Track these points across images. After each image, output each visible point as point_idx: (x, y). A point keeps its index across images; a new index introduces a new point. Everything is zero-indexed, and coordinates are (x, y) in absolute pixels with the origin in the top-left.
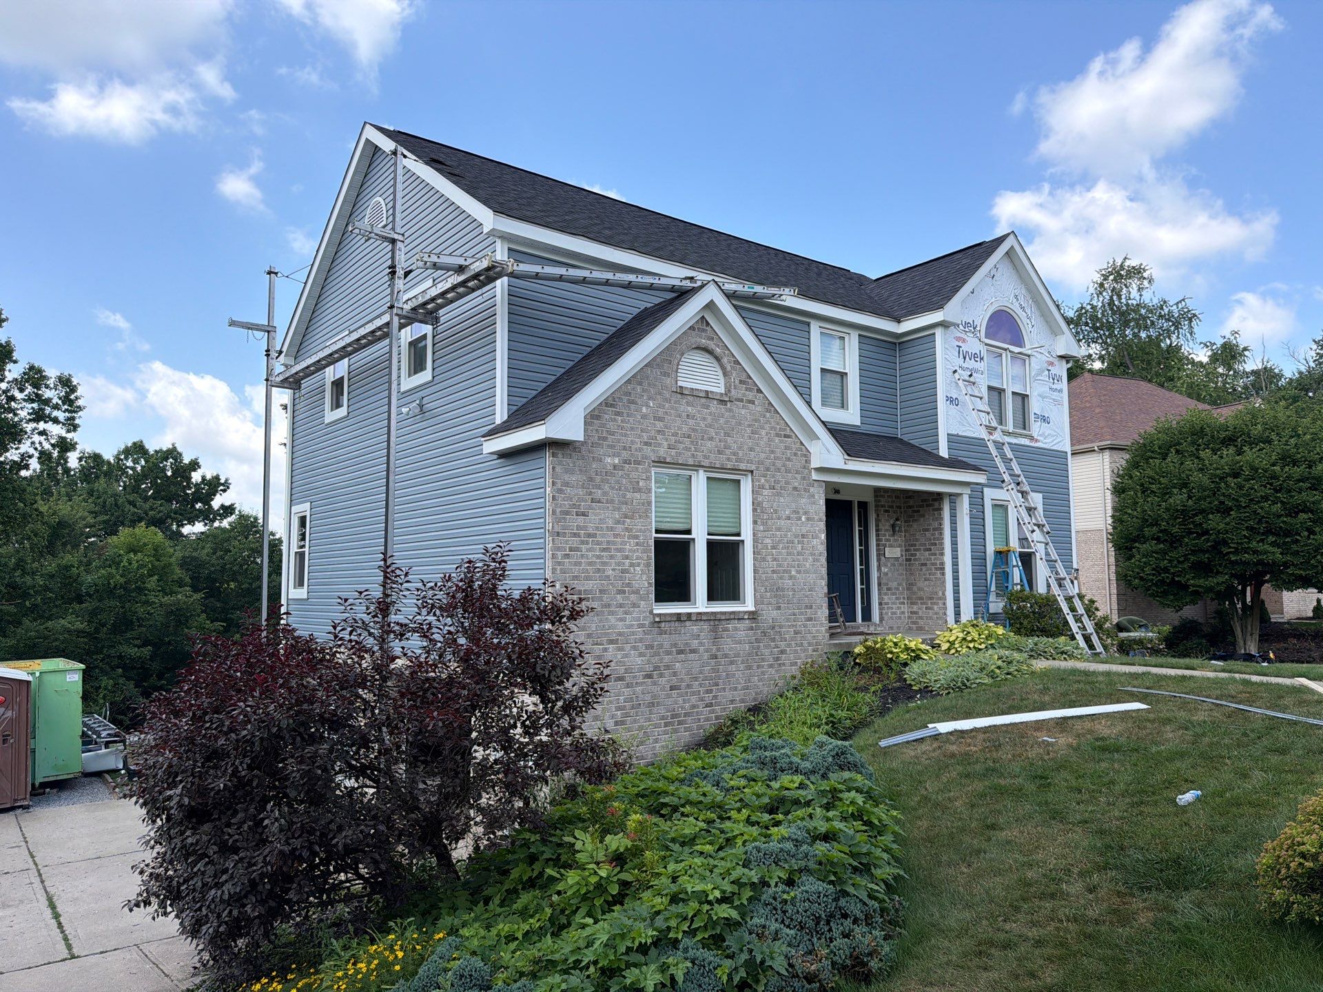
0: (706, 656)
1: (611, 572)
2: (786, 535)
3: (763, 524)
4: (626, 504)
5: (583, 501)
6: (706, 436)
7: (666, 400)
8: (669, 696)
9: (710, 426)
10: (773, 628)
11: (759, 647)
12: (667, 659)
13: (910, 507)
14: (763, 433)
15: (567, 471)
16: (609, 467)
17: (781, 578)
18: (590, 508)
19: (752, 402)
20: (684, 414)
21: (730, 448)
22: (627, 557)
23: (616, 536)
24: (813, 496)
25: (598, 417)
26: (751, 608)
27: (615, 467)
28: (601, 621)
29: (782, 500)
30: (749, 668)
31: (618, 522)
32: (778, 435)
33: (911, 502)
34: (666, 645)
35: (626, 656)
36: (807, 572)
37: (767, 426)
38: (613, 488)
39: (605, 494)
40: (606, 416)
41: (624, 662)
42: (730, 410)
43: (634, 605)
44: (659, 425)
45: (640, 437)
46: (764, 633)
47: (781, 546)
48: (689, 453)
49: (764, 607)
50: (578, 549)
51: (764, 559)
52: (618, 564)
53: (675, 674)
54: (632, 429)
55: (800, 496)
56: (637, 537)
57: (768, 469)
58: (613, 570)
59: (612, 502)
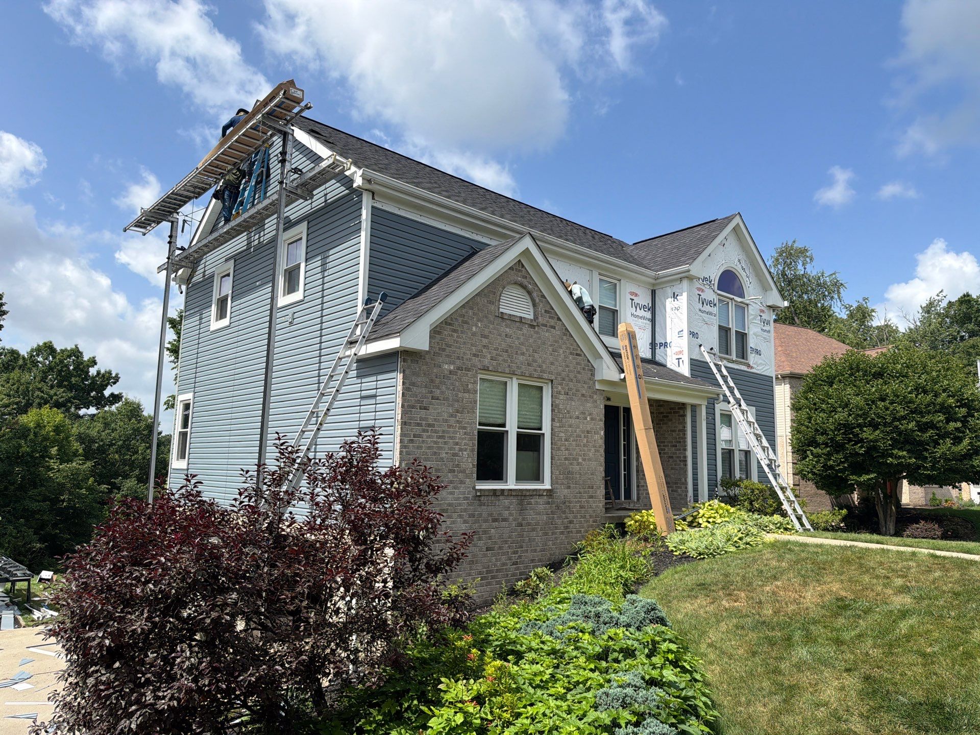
0: (514, 524)
1: (444, 455)
2: (575, 431)
3: (560, 421)
4: (458, 401)
5: (425, 398)
6: (519, 352)
7: (490, 322)
8: (485, 556)
9: (522, 344)
10: (565, 503)
11: (553, 518)
12: (484, 525)
13: (662, 413)
14: (561, 351)
15: (414, 374)
16: (446, 372)
17: (571, 464)
18: (431, 403)
19: (554, 327)
20: (504, 334)
21: (536, 362)
22: (457, 444)
23: (449, 426)
24: (596, 402)
25: (439, 333)
26: (549, 487)
27: (451, 372)
29: (573, 404)
30: (546, 534)
31: (452, 416)
32: (571, 354)
33: (662, 410)
34: (485, 515)
35: (453, 523)
36: (590, 460)
37: (564, 346)
38: (448, 389)
39: (442, 393)
40: (446, 333)
41: (452, 528)
42: (537, 333)
43: (462, 482)
44: (485, 341)
45: (470, 350)
46: (558, 507)
47: (572, 439)
48: (507, 365)
49: (558, 486)
50: (420, 436)
51: (559, 449)
52: (451, 449)
53: (490, 538)
54: (465, 343)
55: (587, 401)
56: (465, 428)
57: (564, 379)
58: (447, 453)
59: (446, 399)
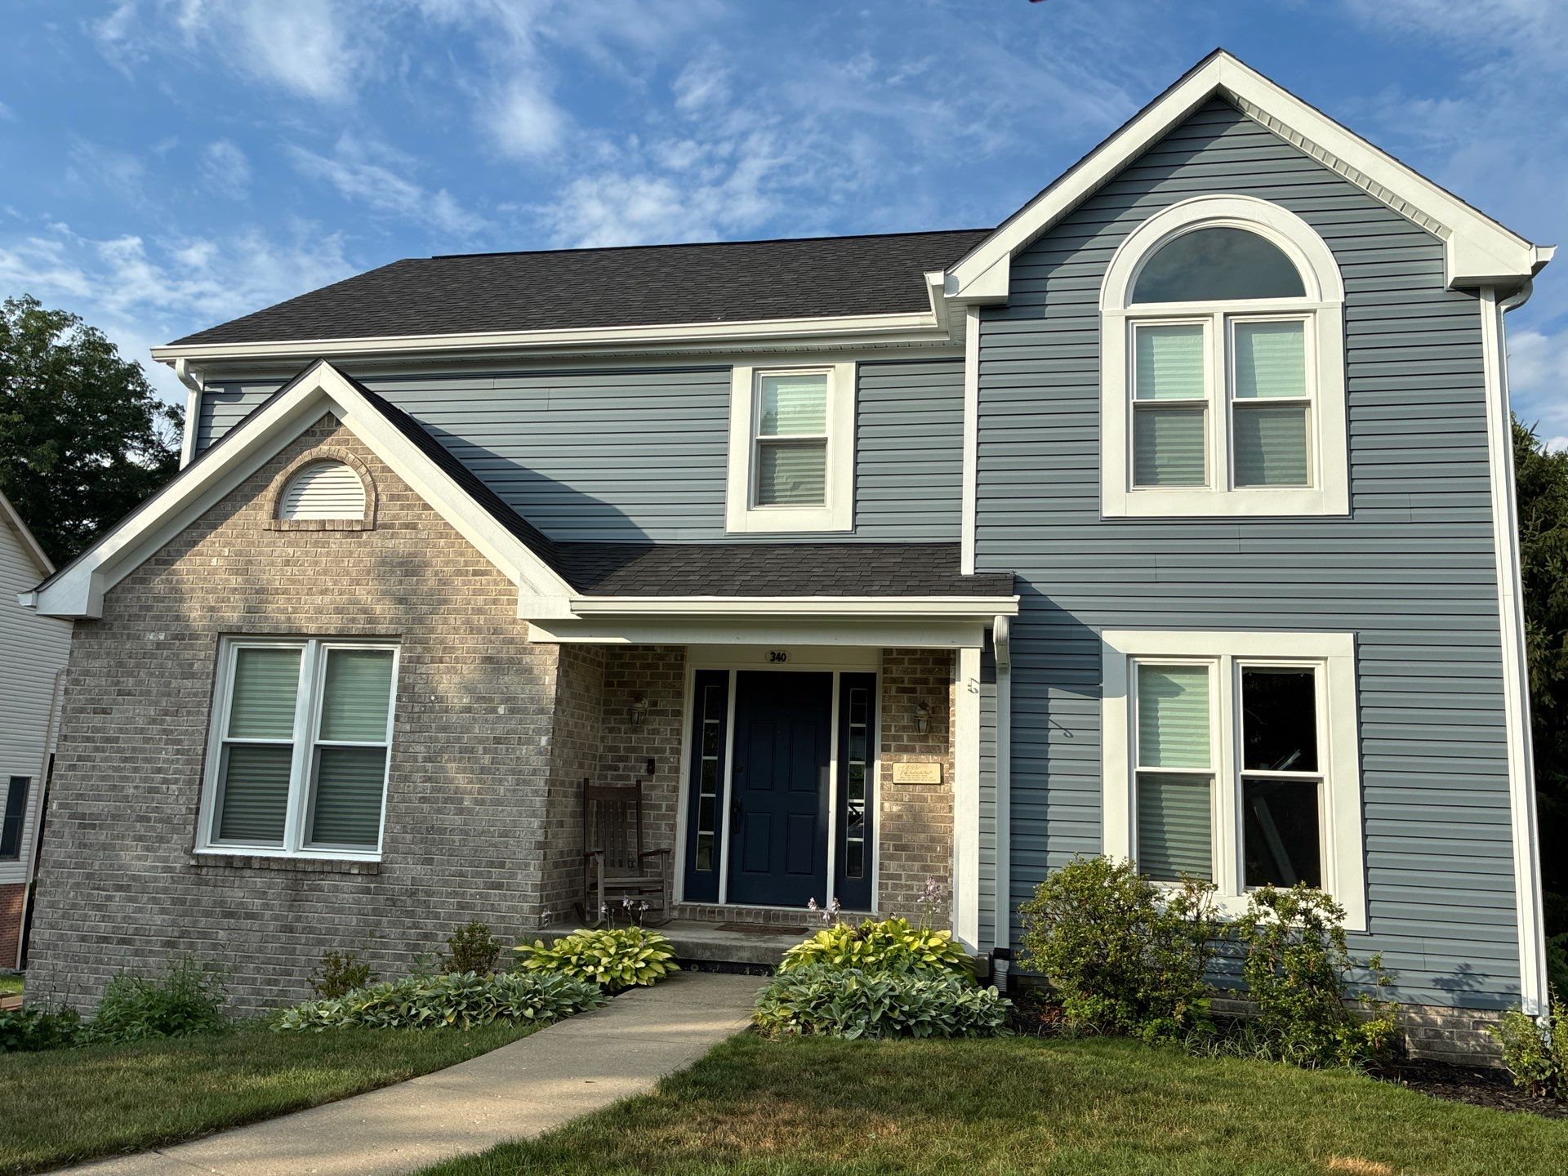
0: (272, 926)
1: (131, 791)
3: (411, 721)
4: (169, 695)
5: (106, 694)
6: (315, 589)
7: (253, 544)
9: (326, 572)
10: (414, 894)
11: (378, 924)
12: (203, 922)
15: (88, 656)
16: (149, 646)
18: (115, 703)
20: (281, 561)
21: (357, 603)
22: (159, 771)
23: (147, 740)
24: (529, 670)
26: (379, 859)
27: (159, 645)
28: (109, 858)
29: (457, 679)
31: (154, 721)
32: (460, 573)
34: (207, 901)
35: (139, 910)
36: (498, 802)
37: (438, 561)
38: (151, 674)
39: (139, 683)
40: (155, 577)
41: (136, 919)
42: (366, 544)
43: (162, 840)
44: (237, 581)
45: (203, 600)
46: (393, 902)
49: (398, 857)
50: (89, 759)
51: (406, 779)
52: (145, 780)
53: (215, 947)
54: (192, 590)
55: (498, 671)
56: (180, 740)
57: (434, 628)
58: (136, 788)
59: (148, 693)
